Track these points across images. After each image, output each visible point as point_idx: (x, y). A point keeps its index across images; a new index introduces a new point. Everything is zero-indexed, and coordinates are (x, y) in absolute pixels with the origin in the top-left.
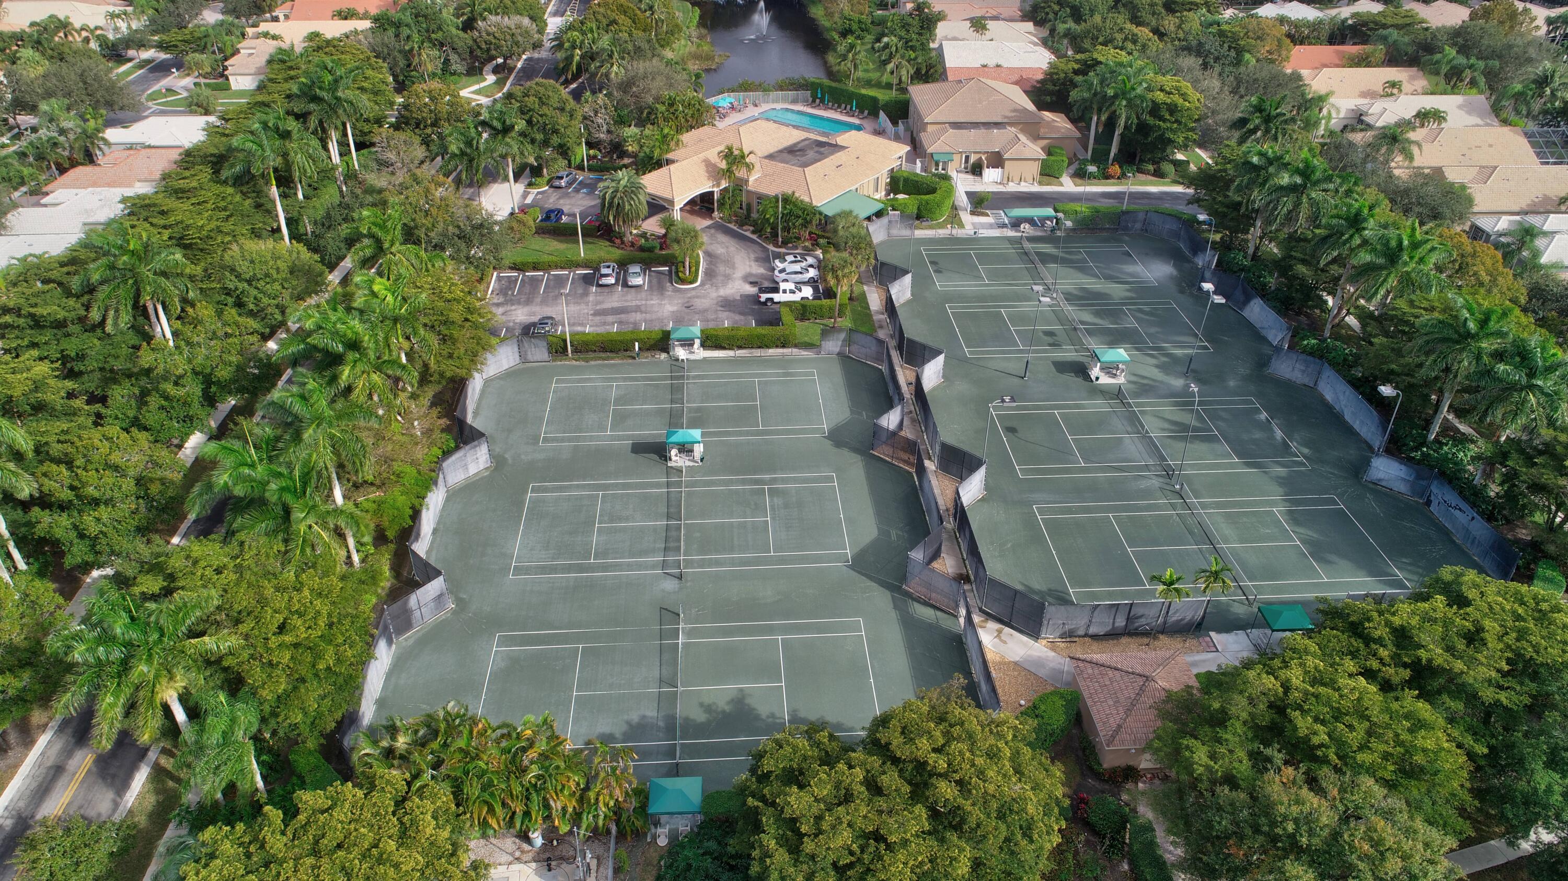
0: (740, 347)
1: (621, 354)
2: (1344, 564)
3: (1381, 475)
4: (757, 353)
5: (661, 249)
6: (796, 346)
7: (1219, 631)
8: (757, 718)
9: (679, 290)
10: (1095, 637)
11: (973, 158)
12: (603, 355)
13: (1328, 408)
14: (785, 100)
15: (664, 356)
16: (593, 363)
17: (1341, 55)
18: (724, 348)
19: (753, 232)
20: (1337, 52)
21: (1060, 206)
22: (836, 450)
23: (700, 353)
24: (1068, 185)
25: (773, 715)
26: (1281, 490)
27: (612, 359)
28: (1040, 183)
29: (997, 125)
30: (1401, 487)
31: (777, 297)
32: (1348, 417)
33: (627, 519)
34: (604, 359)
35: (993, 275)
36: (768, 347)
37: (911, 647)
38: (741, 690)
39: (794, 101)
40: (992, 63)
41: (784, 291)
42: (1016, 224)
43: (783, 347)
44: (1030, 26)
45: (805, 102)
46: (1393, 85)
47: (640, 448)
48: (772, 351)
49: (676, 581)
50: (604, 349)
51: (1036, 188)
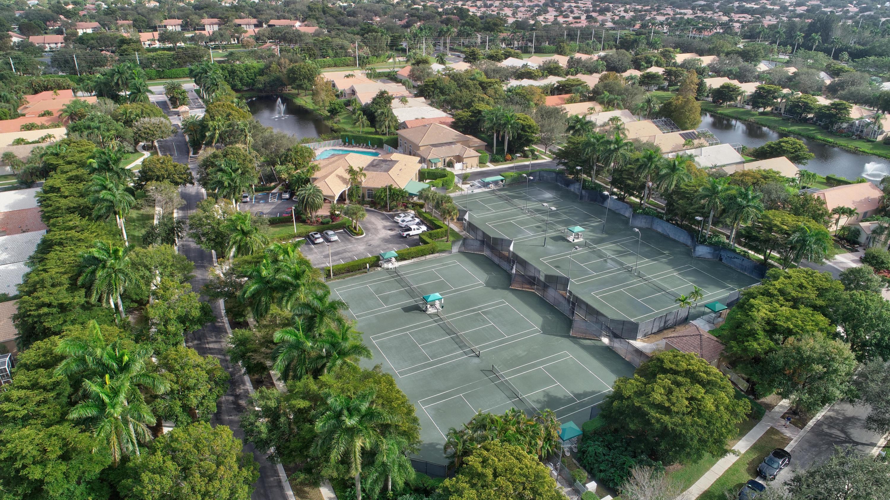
0: (413, 258)
1: (357, 272)
2: (711, 287)
3: (700, 253)
4: (423, 258)
5: (333, 222)
6: (438, 252)
7: (693, 320)
8: (560, 399)
9: (358, 239)
10: (654, 333)
11: (447, 160)
12: (349, 274)
13: (661, 235)
14: (329, 145)
15: (379, 269)
16: (347, 279)
17: (563, 99)
18: (405, 259)
19: (371, 207)
20: (560, 98)
21: (502, 174)
22: (495, 291)
23: (397, 264)
24: (491, 167)
25: (565, 396)
26: (670, 267)
27: (356, 275)
28: (480, 167)
29: (451, 143)
30: (709, 256)
31: (411, 233)
32: (672, 236)
33: (430, 340)
34: (352, 276)
35: (495, 207)
36: (425, 255)
37: (594, 356)
38: (544, 391)
39: (334, 145)
40: (420, 117)
41: (414, 230)
42: (486, 185)
43: (433, 253)
44: (422, 99)
45: (340, 145)
46: (592, 109)
47: (407, 309)
48: (428, 257)
49: (477, 358)
50: (348, 271)
51: (479, 170)
